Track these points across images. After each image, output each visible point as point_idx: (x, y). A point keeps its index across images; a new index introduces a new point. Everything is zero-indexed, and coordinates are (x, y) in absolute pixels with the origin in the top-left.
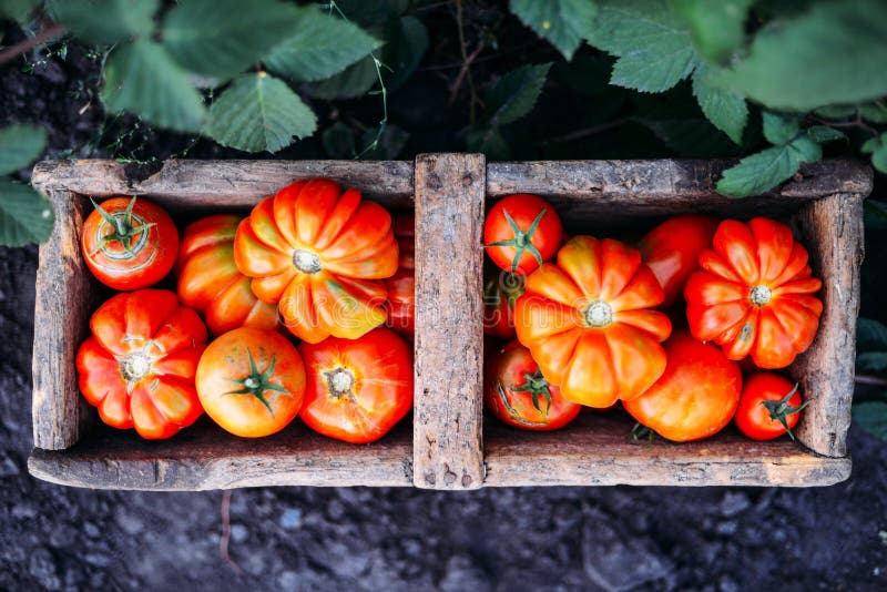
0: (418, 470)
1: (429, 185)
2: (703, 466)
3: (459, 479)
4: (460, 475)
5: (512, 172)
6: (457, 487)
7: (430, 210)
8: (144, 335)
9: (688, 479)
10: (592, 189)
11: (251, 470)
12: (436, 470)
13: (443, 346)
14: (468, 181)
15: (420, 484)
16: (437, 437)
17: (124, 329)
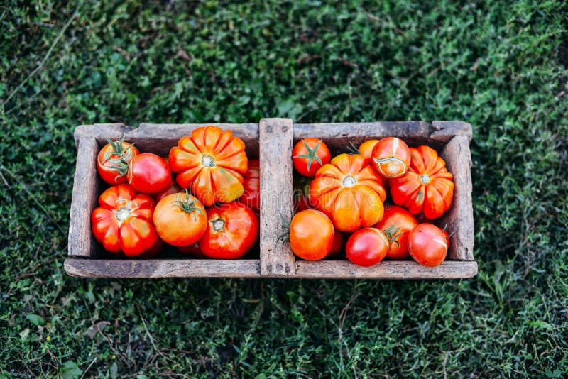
0: (263, 265)
1: (268, 131)
2: (404, 265)
3: (284, 269)
4: (284, 266)
5: (305, 128)
6: (283, 273)
7: (267, 142)
8: (128, 199)
9: (398, 272)
10: (344, 135)
11: (178, 267)
12: (272, 264)
13: (274, 204)
14: (285, 130)
15: (264, 272)
16: (272, 248)
17: (118, 195)
